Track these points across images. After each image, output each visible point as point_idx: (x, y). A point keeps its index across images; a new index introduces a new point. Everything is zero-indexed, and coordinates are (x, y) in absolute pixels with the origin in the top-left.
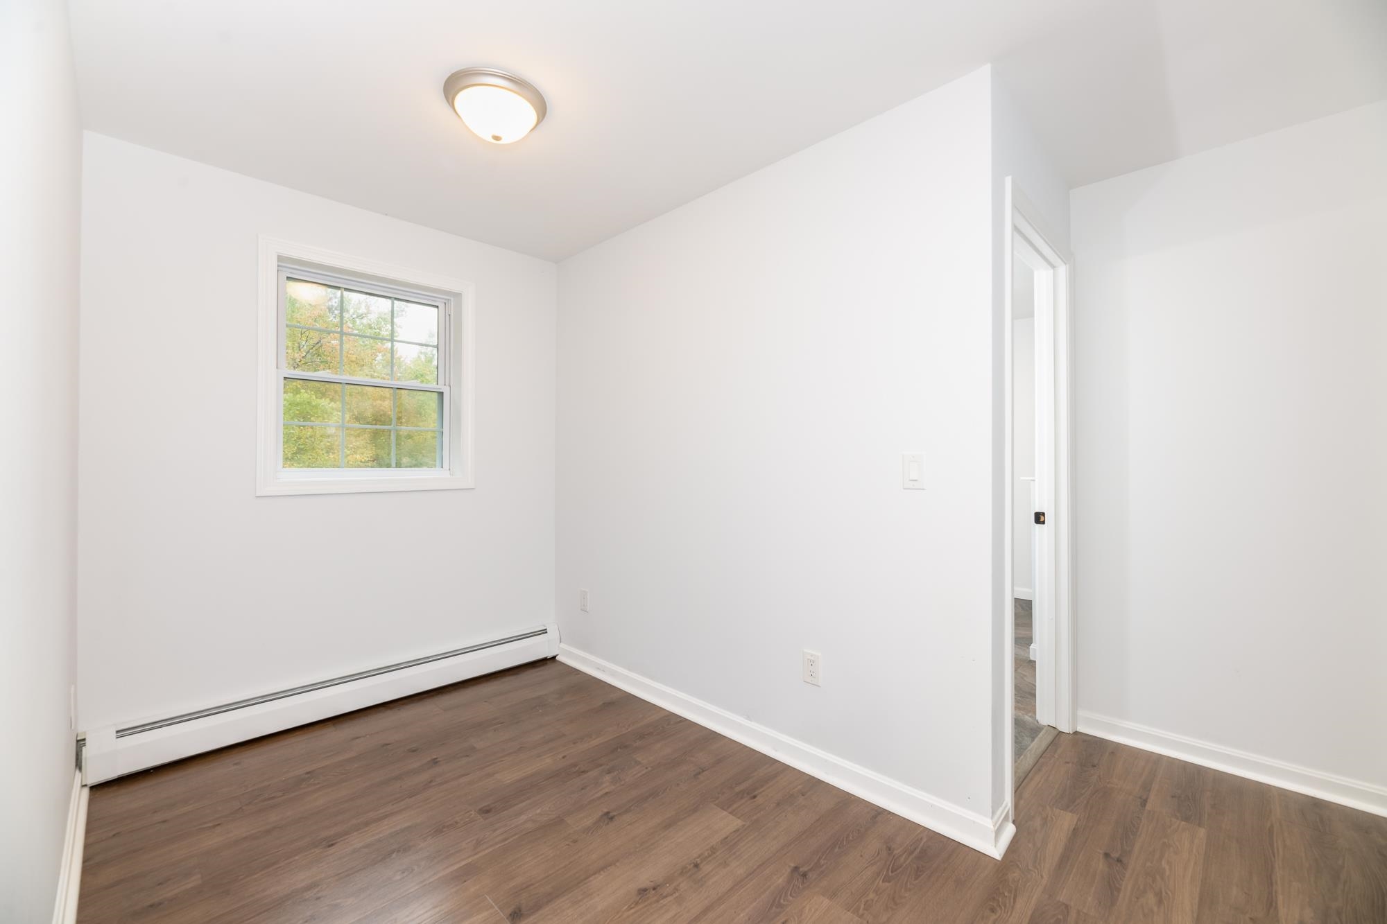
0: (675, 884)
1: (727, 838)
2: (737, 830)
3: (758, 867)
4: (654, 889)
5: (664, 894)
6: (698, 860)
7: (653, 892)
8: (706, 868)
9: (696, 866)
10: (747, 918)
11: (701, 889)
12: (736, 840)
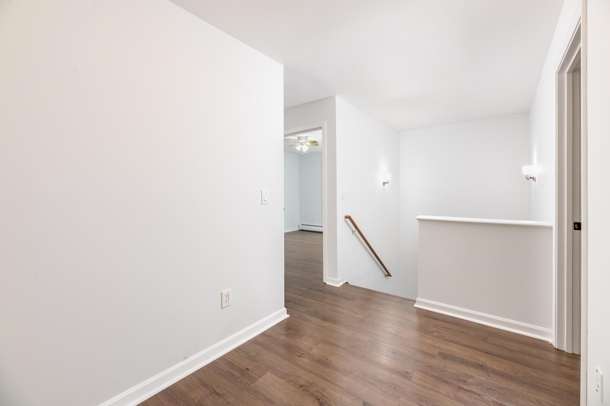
0: (315, 393)
1: (280, 377)
2: (275, 374)
3: (299, 366)
4: (319, 400)
5: (321, 395)
6: (297, 386)
7: (321, 400)
8: (302, 382)
9: (301, 386)
10: (328, 369)
11: (316, 383)
12: (281, 374)
